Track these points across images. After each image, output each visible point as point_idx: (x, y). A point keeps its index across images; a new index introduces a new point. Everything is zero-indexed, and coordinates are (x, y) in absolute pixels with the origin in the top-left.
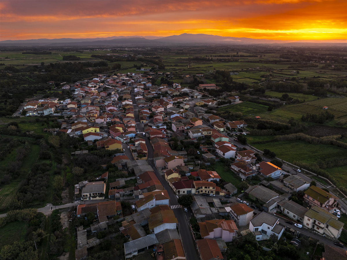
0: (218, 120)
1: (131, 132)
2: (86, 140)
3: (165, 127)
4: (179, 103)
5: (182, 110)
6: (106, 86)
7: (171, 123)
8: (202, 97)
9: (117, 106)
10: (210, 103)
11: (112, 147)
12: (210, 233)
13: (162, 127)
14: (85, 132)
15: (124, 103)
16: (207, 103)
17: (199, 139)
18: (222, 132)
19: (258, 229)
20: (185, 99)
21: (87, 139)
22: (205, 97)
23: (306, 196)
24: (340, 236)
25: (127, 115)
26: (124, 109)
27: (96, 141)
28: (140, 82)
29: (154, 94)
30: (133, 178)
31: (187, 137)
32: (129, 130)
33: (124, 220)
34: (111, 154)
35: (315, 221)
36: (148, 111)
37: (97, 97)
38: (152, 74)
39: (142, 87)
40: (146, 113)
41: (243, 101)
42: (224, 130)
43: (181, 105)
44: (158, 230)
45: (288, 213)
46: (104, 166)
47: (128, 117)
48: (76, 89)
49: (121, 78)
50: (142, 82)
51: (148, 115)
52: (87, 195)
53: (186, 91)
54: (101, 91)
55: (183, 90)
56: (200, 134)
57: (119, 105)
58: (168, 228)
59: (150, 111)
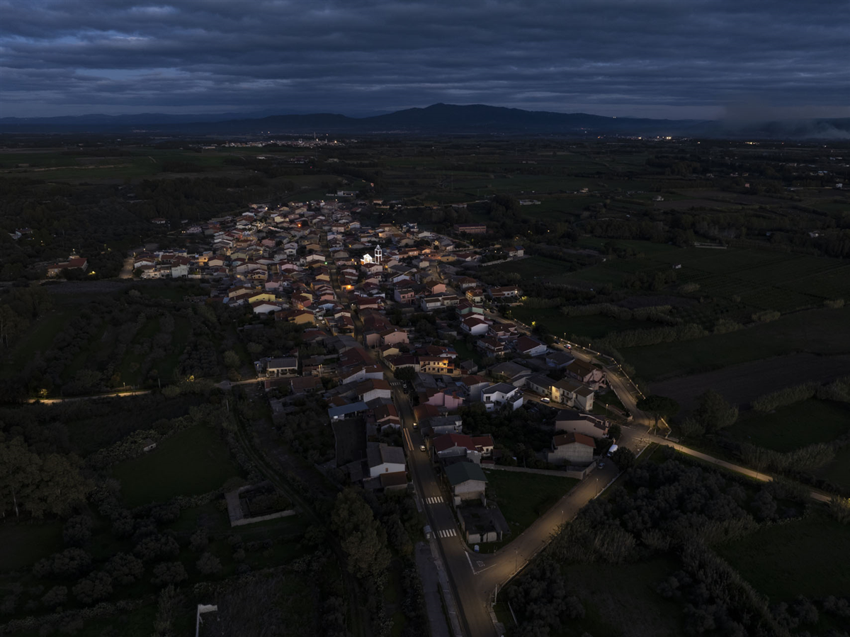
0: (474, 285)
1: (326, 302)
2: (257, 312)
3: (383, 295)
4: (411, 258)
5: (415, 270)
6: (271, 228)
7: (393, 290)
8: (455, 248)
9: (298, 263)
10: (469, 259)
11: (300, 320)
12: (430, 398)
13: (378, 295)
14: (251, 300)
15: (309, 258)
16: (463, 259)
17: (436, 311)
18: (478, 302)
19: (489, 397)
20: (423, 252)
21: (258, 310)
22: (461, 249)
23: (568, 371)
24: (591, 407)
25: (318, 277)
26: (311, 268)
27: (272, 313)
28: (337, 221)
29: (366, 242)
30: (335, 356)
31: (419, 308)
32: (323, 298)
33: (326, 392)
34: (299, 329)
35: (564, 392)
36: (354, 271)
37: (258, 248)
38: (361, 204)
39: (342, 229)
40: (351, 274)
41: (531, 255)
42: (482, 300)
43: (414, 262)
44: (369, 397)
45: (537, 388)
46: (291, 343)
47: (319, 280)
48: (217, 234)
49: (297, 211)
50: (340, 220)
51: (353, 278)
52: (274, 372)
53: (425, 237)
54: (264, 238)
55: (421, 235)
56: (439, 304)
57: (301, 262)
58: (381, 396)
59: (356, 271)
